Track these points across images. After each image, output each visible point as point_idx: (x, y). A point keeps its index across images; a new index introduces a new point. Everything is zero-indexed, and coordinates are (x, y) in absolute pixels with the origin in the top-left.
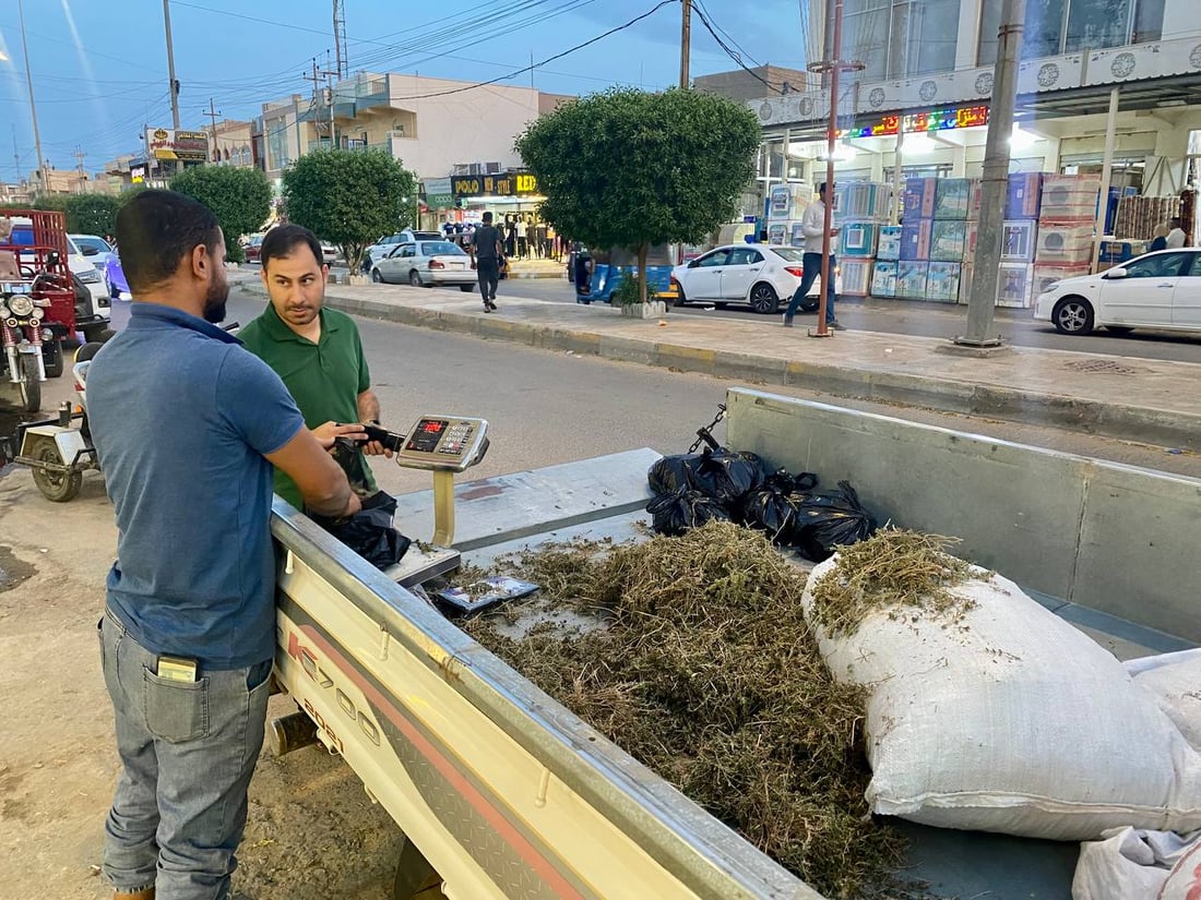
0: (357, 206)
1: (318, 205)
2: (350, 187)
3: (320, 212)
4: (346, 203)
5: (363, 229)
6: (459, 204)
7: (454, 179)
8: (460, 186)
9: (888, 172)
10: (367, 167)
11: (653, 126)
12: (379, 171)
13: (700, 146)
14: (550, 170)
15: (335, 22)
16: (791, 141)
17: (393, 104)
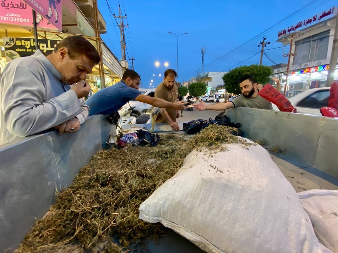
0: (198, 91)
1: (193, 91)
2: (197, 88)
3: (193, 92)
4: (196, 90)
5: (199, 94)
6: (217, 91)
7: (217, 87)
8: (218, 88)
9: (307, 81)
10: (200, 85)
11: (247, 71)
12: (202, 85)
13: (257, 74)
14: (227, 81)
15: (202, 66)
16: (283, 76)
17: (209, 76)
